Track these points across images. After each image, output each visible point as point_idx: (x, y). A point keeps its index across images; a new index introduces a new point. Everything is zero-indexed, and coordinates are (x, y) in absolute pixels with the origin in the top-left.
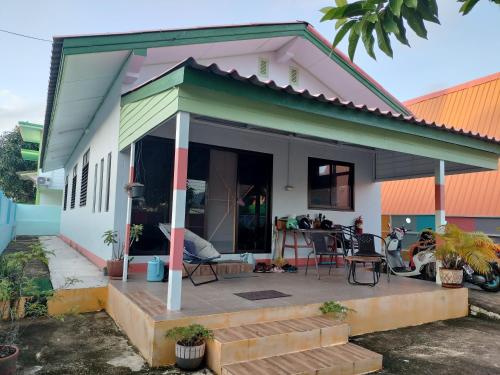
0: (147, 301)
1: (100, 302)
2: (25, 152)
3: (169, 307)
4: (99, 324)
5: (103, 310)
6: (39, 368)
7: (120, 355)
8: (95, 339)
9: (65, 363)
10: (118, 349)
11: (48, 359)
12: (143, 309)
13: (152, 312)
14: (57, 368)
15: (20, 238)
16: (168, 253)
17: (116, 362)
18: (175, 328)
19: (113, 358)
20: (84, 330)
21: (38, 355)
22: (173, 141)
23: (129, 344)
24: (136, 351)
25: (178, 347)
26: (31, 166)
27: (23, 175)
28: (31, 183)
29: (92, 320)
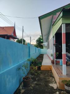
0: (58, 71)
1: (50, 69)
2: (41, 40)
3: (63, 74)
4: (49, 74)
5: (51, 70)
6: (36, 82)
7: (52, 83)
8: (48, 77)
9: (41, 82)
10: (52, 81)
11: (38, 80)
12: (57, 73)
13: (59, 74)
14: (39, 83)
15: (41, 54)
16: (62, 59)
17: (51, 85)
18: (64, 80)
19: (50, 83)
20: (46, 74)
21: (37, 79)
22: (62, 33)
23: (55, 80)
24: (56, 83)
25: (65, 86)
26: (42, 42)
27: (41, 44)
28: (42, 45)
29: (48, 72)
